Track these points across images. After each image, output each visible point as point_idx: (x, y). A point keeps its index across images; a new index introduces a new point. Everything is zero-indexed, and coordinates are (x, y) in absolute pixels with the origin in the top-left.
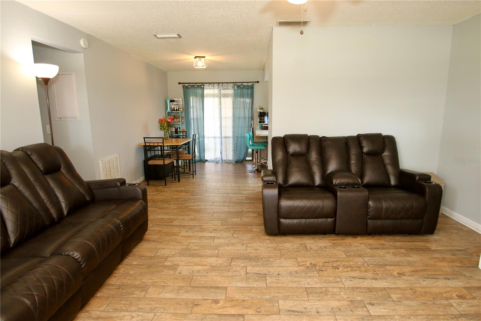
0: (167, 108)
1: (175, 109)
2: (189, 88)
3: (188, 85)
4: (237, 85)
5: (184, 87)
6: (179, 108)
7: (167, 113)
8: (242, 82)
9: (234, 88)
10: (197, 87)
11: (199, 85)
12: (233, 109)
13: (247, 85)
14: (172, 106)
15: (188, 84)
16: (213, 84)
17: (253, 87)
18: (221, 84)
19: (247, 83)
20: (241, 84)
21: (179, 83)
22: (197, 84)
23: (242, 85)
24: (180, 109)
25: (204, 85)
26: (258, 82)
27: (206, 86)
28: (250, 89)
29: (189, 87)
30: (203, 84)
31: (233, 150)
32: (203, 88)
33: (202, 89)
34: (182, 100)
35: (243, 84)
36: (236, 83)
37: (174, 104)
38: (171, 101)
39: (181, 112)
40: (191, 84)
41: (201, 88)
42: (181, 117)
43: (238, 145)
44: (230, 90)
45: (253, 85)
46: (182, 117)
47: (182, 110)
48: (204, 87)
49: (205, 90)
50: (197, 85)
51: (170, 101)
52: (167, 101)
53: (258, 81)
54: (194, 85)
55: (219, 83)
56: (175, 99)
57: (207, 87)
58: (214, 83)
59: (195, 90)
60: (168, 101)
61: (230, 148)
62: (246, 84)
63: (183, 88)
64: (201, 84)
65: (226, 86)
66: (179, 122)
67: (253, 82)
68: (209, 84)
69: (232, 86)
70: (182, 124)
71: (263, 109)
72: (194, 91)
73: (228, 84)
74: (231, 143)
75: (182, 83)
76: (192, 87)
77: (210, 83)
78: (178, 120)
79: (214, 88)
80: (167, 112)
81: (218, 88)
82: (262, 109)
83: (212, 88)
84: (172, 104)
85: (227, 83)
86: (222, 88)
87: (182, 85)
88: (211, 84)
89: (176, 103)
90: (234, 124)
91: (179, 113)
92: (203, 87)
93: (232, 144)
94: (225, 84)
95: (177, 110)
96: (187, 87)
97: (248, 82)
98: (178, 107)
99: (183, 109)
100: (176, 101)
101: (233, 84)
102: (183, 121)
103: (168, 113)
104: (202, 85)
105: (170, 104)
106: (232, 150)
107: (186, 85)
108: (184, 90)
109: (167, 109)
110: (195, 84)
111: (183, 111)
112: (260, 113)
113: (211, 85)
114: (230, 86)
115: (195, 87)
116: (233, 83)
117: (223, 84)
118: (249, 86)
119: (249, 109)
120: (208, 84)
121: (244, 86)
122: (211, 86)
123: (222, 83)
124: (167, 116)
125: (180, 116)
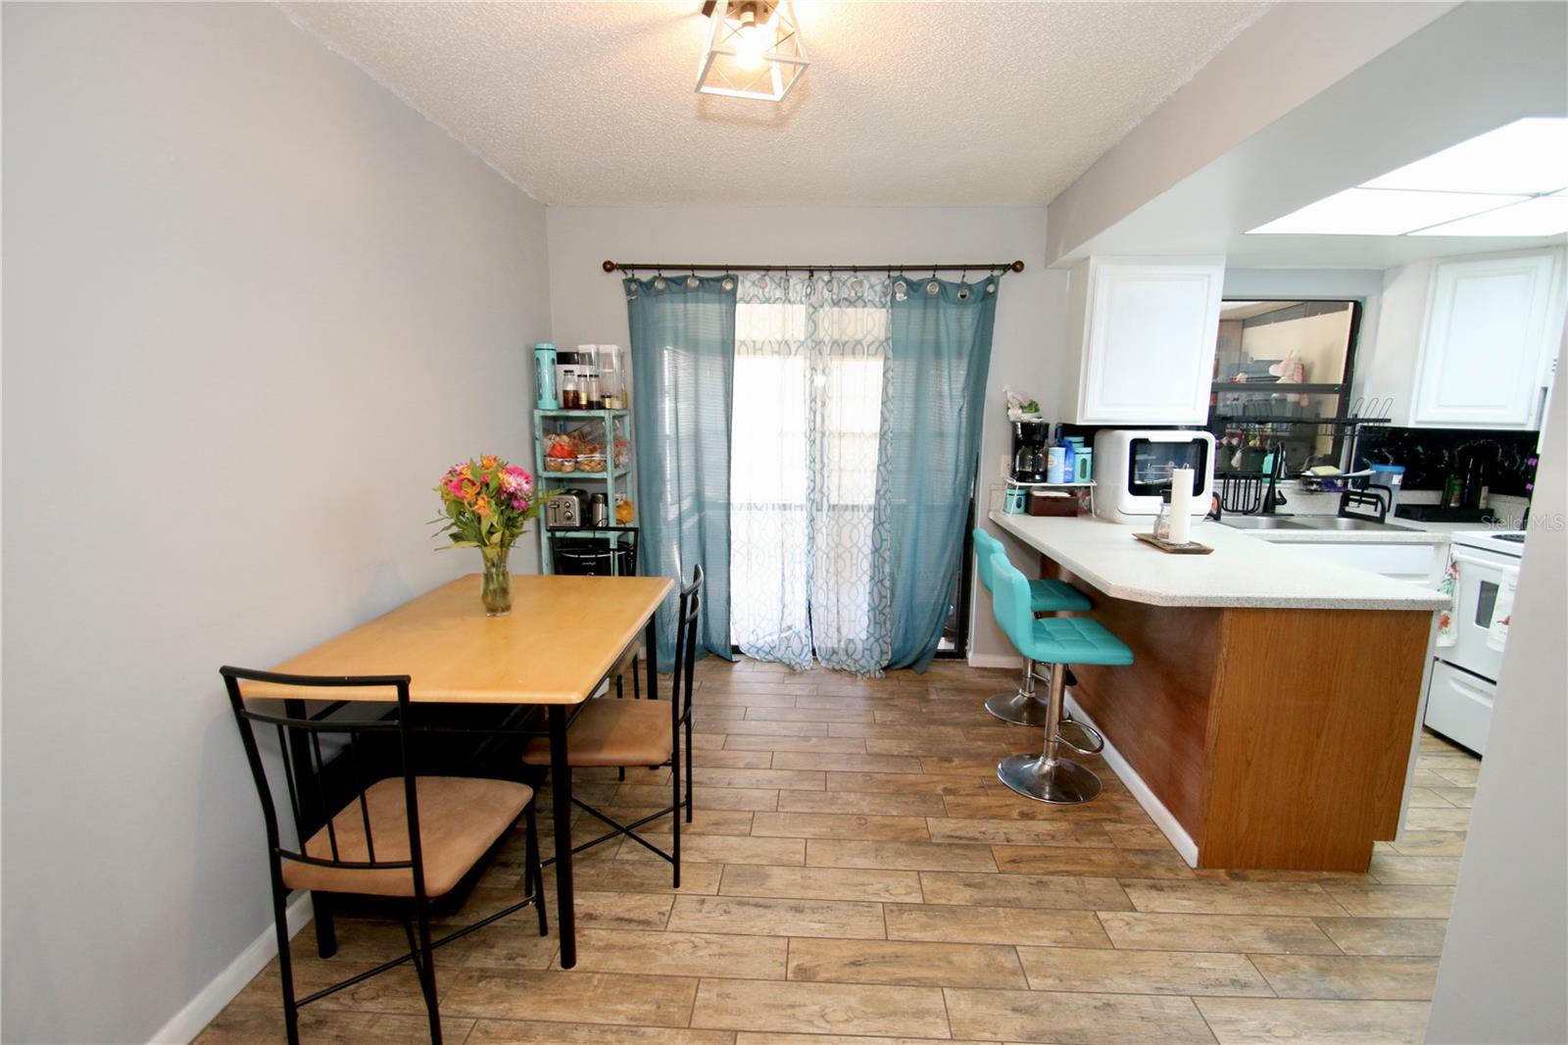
0: (536, 396)
1: (584, 402)
2: (660, 292)
3: (655, 278)
4: (909, 283)
5: (634, 287)
6: (603, 397)
7: (537, 420)
8: (936, 268)
9: (894, 296)
10: (697, 289)
11: (707, 279)
12: (884, 403)
13: (959, 281)
14: (565, 381)
15: (655, 273)
16: (783, 274)
17: (994, 295)
18: (826, 277)
19: (961, 273)
20: (928, 275)
21: (609, 267)
22: (698, 273)
23: (934, 279)
24: (607, 400)
25: (734, 280)
26: (1017, 267)
27: (748, 284)
28: (974, 302)
29: (660, 285)
30: (731, 273)
31: (873, 609)
32: (728, 293)
33: (723, 296)
34: (621, 357)
35: (941, 275)
36: (902, 268)
37: (577, 373)
38: (564, 358)
39: (614, 417)
40: (666, 274)
41: (722, 291)
42: (616, 438)
43: (899, 592)
44: (870, 310)
45: (990, 281)
46: (618, 442)
47: (617, 404)
48: (734, 292)
49: (740, 307)
50: (701, 280)
51: (553, 355)
52: (539, 354)
53: (1021, 263)
54: (686, 277)
55: (811, 270)
56: (583, 348)
57: (754, 291)
58: (786, 269)
59: (691, 306)
60: (547, 357)
61: (859, 602)
62: (954, 277)
63: (629, 292)
64: (723, 273)
65: (849, 283)
66: (604, 469)
67: (993, 267)
68: (763, 273)
69: (878, 288)
70: (617, 479)
71: (1037, 410)
72: (686, 310)
73: (860, 274)
74: (865, 573)
75: (624, 268)
76: (674, 287)
77: (768, 269)
78: (597, 456)
79: (786, 293)
80: (538, 414)
81: (808, 296)
82: (1033, 406)
83: (779, 293)
84: (566, 371)
85: (855, 269)
86: (826, 294)
87: (618, 276)
88: (771, 273)
89: (587, 370)
90: (885, 481)
91: (602, 419)
92: (728, 286)
93: (866, 579)
94: (844, 275)
95: (590, 405)
96: (651, 283)
97: (965, 268)
98: (600, 389)
99: (625, 402)
100: (590, 355)
101: (885, 274)
102: (623, 459)
103: (545, 418)
104: (728, 277)
105: (555, 373)
106: (866, 607)
107: (645, 276)
108: (630, 302)
109: (540, 397)
110: (689, 273)
111: (625, 408)
112: (1026, 426)
113: (772, 279)
114: (872, 287)
115: (686, 290)
116: (889, 269)
117: (834, 274)
118: (970, 287)
119: (960, 410)
120: (755, 275)
121: (942, 285)
122: (771, 286)
123: (831, 269)
124: (539, 433)
125: (610, 437)
